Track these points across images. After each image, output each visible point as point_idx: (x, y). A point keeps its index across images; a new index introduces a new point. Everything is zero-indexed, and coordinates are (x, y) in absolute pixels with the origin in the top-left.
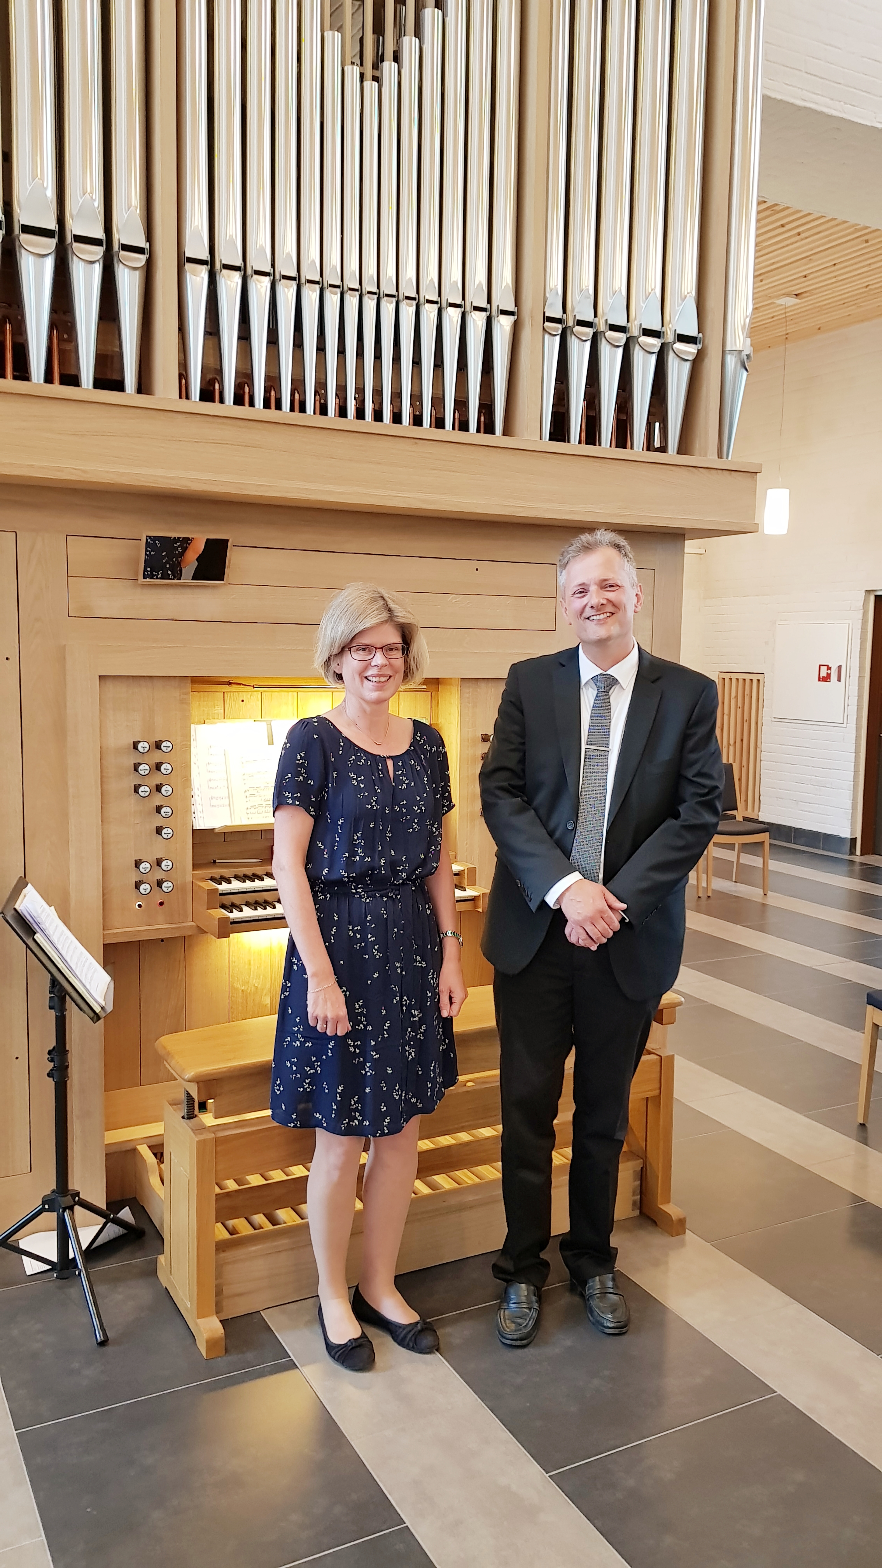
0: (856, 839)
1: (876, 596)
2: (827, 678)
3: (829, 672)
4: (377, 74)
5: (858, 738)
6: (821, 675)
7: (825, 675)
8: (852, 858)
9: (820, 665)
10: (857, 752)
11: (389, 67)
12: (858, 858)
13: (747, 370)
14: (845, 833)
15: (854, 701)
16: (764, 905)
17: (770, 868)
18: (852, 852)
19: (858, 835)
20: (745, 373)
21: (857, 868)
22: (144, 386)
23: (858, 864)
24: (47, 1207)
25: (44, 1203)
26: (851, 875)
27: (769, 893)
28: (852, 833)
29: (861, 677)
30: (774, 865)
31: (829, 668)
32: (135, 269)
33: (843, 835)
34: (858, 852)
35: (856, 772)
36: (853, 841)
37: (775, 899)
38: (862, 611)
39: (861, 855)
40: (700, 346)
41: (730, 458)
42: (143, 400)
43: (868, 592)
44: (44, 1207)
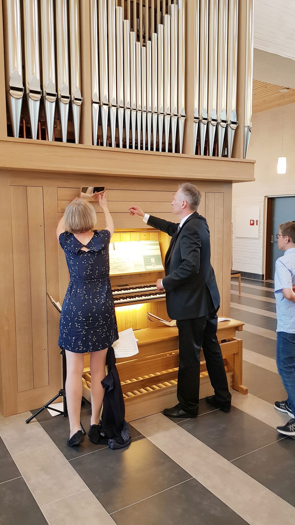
0: (264, 275)
1: (268, 198)
2: (253, 224)
3: (254, 222)
4: (144, 44)
5: (263, 243)
6: (251, 223)
7: (252, 223)
8: (263, 281)
9: (251, 220)
10: (263, 247)
11: (148, 43)
12: (265, 281)
13: (251, 132)
14: (260, 273)
15: (262, 231)
16: (240, 296)
17: (241, 285)
18: (263, 279)
19: (265, 274)
20: (250, 132)
21: (265, 284)
22: (81, 142)
23: (265, 283)
24: (61, 394)
25: (59, 393)
26: (263, 286)
27: (241, 293)
28: (263, 272)
29: (264, 223)
30: (242, 284)
31: (253, 221)
32: (78, 105)
33: (260, 274)
34: (265, 279)
35: (263, 253)
36: (263, 275)
37: (243, 294)
38: (264, 203)
39: (266, 280)
40: (237, 125)
41: (246, 159)
42: (81, 146)
43: (265, 197)
44: (60, 394)
